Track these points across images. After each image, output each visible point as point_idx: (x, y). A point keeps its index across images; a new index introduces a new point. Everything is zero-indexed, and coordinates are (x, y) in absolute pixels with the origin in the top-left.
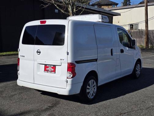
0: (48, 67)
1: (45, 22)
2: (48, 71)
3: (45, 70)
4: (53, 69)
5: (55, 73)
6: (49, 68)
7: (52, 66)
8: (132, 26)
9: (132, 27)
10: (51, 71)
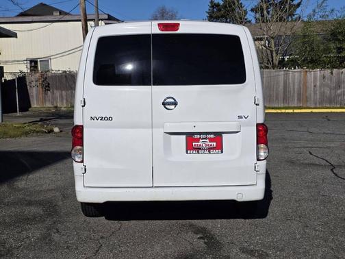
0: (197, 140)
1: (176, 26)
2: (200, 149)
3: (189, 147)
4: (215, 144)
5: (222, 152)
6: (201, 140)
7: (212, 136)
8: (34, 63)
9: (36, 67)
10: (209, 149)
